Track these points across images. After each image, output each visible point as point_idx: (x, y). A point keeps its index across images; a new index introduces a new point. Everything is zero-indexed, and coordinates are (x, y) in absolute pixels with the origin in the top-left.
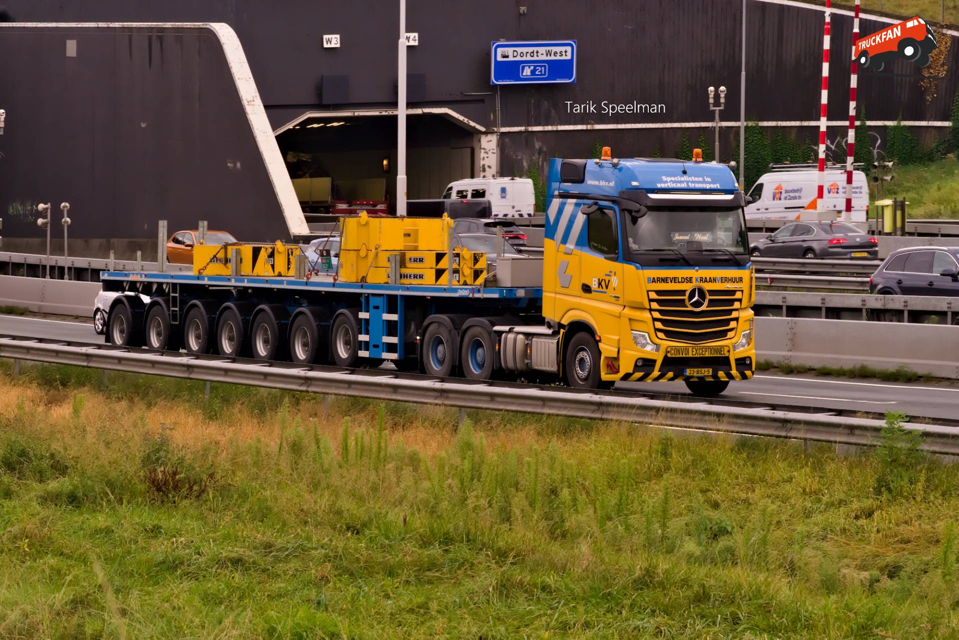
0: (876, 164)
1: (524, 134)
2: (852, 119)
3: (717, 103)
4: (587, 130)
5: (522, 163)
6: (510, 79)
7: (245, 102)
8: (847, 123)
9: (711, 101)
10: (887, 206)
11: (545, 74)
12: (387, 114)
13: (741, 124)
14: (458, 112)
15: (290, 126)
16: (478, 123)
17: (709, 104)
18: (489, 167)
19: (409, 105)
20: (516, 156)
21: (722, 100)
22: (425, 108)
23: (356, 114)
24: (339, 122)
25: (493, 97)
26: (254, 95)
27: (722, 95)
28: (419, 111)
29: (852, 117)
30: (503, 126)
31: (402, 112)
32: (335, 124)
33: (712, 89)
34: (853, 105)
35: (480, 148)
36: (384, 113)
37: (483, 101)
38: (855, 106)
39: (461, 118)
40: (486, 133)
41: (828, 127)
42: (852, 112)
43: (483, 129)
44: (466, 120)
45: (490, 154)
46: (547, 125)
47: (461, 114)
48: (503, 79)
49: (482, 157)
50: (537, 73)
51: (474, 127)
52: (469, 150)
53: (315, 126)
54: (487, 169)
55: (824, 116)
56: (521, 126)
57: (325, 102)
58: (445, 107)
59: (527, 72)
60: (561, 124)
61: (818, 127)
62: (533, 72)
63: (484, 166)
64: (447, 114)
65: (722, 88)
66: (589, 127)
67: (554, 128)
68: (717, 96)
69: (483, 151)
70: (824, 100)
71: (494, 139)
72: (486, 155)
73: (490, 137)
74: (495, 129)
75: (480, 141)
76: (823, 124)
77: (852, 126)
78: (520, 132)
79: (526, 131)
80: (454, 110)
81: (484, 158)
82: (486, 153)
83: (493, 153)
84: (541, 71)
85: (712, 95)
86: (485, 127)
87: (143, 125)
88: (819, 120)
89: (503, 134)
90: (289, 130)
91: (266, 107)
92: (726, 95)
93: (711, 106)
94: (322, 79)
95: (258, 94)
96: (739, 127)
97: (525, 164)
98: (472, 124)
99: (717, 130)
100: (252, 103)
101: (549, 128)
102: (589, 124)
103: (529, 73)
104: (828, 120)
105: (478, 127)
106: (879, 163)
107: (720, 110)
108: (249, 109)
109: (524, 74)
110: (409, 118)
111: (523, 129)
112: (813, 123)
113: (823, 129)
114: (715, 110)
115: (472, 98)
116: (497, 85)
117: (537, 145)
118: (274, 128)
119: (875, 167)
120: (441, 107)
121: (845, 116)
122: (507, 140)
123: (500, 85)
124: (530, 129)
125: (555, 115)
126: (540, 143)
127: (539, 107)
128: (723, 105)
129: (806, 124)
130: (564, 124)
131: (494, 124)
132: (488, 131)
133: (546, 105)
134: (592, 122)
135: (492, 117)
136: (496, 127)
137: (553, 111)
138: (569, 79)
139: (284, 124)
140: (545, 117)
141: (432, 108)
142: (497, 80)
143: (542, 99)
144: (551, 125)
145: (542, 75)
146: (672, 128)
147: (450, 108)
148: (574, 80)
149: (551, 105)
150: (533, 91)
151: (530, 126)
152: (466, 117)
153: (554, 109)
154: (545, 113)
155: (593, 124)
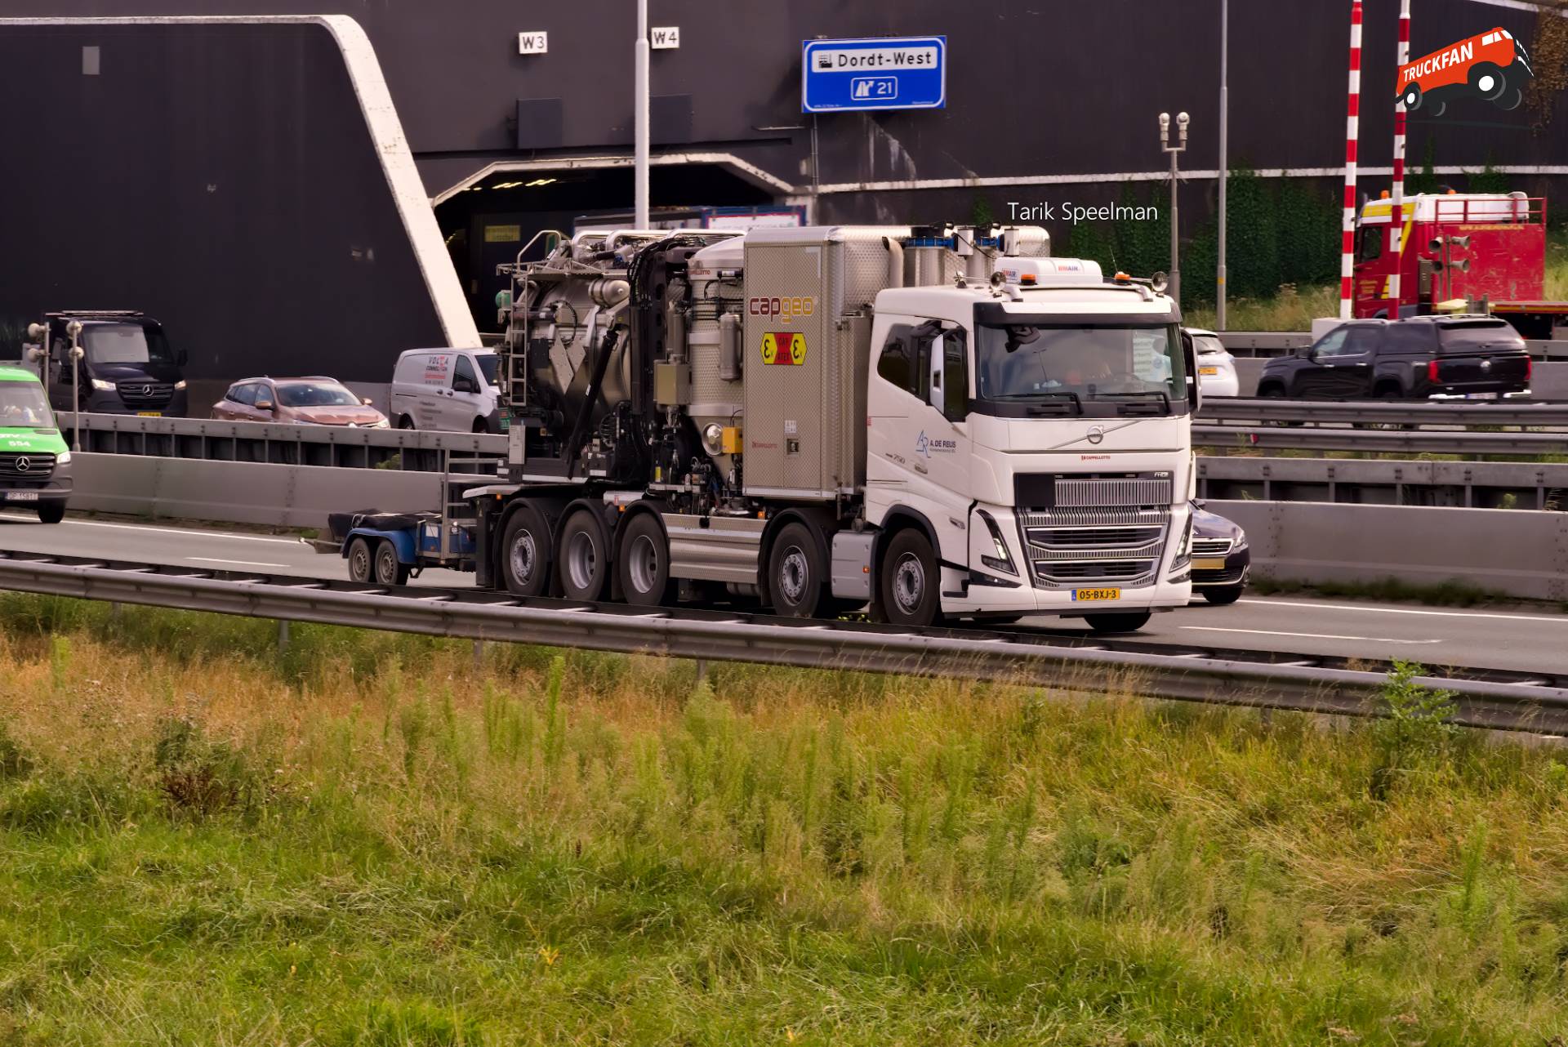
0: (1439, 239)
1: (860, 196)
2: (1398, 164)
3: (1174, 140)
4: (964, 188)
6: (834, 103)
7: (380, 147)
8: (1391, 171)
9: (1165, 137)
10: (1459, 308)
11: (893, 95)
12: (626, 163)
13: (1222, 173)
14: (746, 159)
15: (464, 186)
16: (781, 178)
17: (1159, 142)
19: (656, 149)
21: (1183, 136)
22: (691, 153)
23: (575, 166)
24: (546, 178)
25: (805, 134)
26: (396, 135)
27: (1184, 127)
28: (680, 159)
29: (1399, 160)
30: (825, 182)
31: (642, 161)
32: (541, 182)
33: (1165, 116)
34: (1400, 140)
36: (622, 163)
37: (788, 141)
38: (1403, 142)
39: (752, 170)
40: (795, 195)
41: (1359, 178)
42: (1400, 154)
43: (789, 188)
44: (760, 173)
46: (898, 179)
47: (753, 163)
48: (822, 103)
50: (879, 92)
51: (773, 186)
53: (507, 185)
55: (1352, 160)
56: (854, 182)
57: (523, 144)
58: (725, 152)
59: (863, 90)
60: (920, 177)
61: (1343, 178)
62: (873, 92)
64: (729, 164)
65: (1184, 115)
66: (969, 182)
67: (909, 185)
68: (1174, 128)
70: (1353, 132)
71: (809, 203)
73: (800, 201)
74: (810, 188)
76: (1351, 173)
77: (1397, 176)
78: (852, 193)
79: (863, 192)
80: (737, 156)
84: (886, 89)
85: (1165, 127)
86: (792, 183)
87: (211, 189)
88: (1344, 165)
89: (823, 195)
90: (463, 193)
91: (419, 156)
92: (1188, 126)
93: (1165, 145)
94: (517, 107)
95: (402, 134)
96: (1216, 182)
98: (771, 179)
99: (1175, 185)
100: (393, 149)
101: (901, 185)
102: (968, 177)
103: (866, 93)
104: (1359, 166)
105: (781, 184)
106: (1444, 239)
107: (1178, 152)
108: (387, 160)
109: (859, 94)
110: (655, 170)
111: (856, 186)
112: (1340, 172)
113: (1351, 181)
114: (1170, 153)
115: (770, 137)
116: (812, 114)
117: (881, 213)
119: (1437, 244)
120: (717, 152)
121: (1387, 159)
122: (830, 205)
123: (818, 114)
124: (869, 186)
125: (911, 164)
126: (885, 210)
127: (883, 149)
128: (1184, 143)
129: (1332, 172)
130: (926, 178)
131: (808, 180)
132: (799, 191)
133: (895, 145)
134: (974, 174)
135: (804, 168)
136: (811, 183)
137: (907, 156)
138: (935, 102)
139: (452, 183)
140: (893, 167)
141: (704, 152)
142: (812, 106)
143: (890, 136)
144: (905, 178)
145: (887, 95)
146: (1107, 182)
147: (733, 154)
148: (942, 104)
149: (906, 145)
150: (873, 123)
151: (869, 182)
152: (760, 169)
153: (909, 153)
154: (893, 159)
155: (974, 178)
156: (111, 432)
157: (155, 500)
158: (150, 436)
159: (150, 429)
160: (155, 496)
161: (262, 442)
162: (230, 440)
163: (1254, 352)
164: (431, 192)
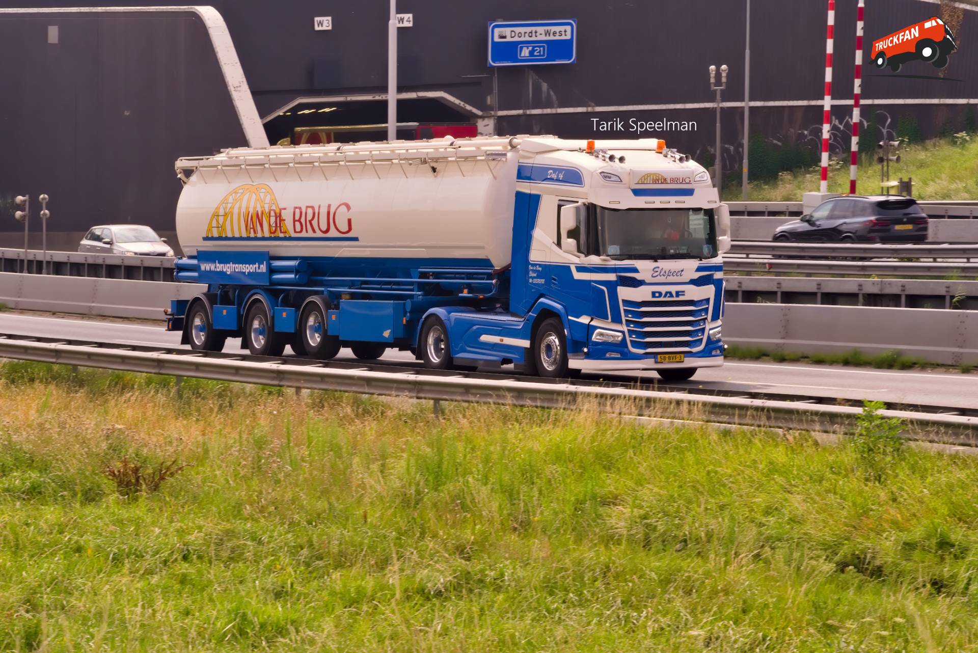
0: (881, 143)
1: (523, 118)
2: (857, 98)
3: (718, 82)
4: (587, 113)
6: (507, 60)
7: (231, 88)
8: (851, 102)
9: (712, 80)
10: (893, 187)
11: (544, 55)
12: (380, 98)
13: (747, 104)
14: (454, 95)
15: (281, 112)
16: (474, 107)
17: (711, 83)
19: (400, 89)
21: (724, 80)
22: (420, 91)
23: (349, 99)
24: (331, 108)
25: (490, 80)
26: (241, 80)
27: (724, 74)
28: (412, 95)
29: (857, 95)
30: (502, 109)
31: (392, 97)
32: (327, 110)
33: (713, 67)
34: (857, 82)
36: (377, 98)
37: (479, 84)
38: (860, 83)
39: (457, 101)
40: (482, 117)
41: (832, 106)
42: (857, 90)
43: (479, 113)
44: (462, 104)
46: (547, 107)
47: (458, 98)
48: (501, 60)
50: (535, 54)
51: (470, 112)
53: (307, 112)
55: (829, 95)
56: (519, 109)
57: (317, 86)
58: (440, 90)
59: (525, 53)
60: (560, 106)
61: (822, 106)
62: (531, 53)
64: (442, 98)
65: (724, 67)
66: (590, 109)
67: (553, 111)
68: (718, 74)
70: (828, 77)
71: (491, 123)
73: (486, 121)
74: (493, 113)
76: (827, 103)
77: (857, 104)
78: (518, 116)
79: (525, 115)
80: (449, 93)
84: (540, 52)
85: (713, 74)
86: (482, 111)
87: (127, 113)
88: (823, 99)
89: (500, 117)
90: (280, 116)
91: (254, 93)
92: (728, 74)
93: (712, 85)
94: (313, 63)
95: (244, 80)
96: (743, 108)
98: (469, 107)
99: (719, 111)
100: (239, 89)
101: (548, 111)
102: (590, 106)
103: (527, 54)
104: (833, 98)
105: (475, 111)
106: (884, 143)
107: (721, 90)
108: (235, 95)
109: (522, 55)
110: (400, 102)
111: (520, 112)
112: (819, 103)
113: (827, 108)
114: (716, 90)
115: (468, 81)
116: (494, 67)
119: (881, 147)
120: (436, 91)
121: (849, 94)
122: (504, 123)
123: (498, 67)
124: (528, 112)
125: (554, 97)
126: (539, 126)
127: (537, 89)
128: (724, 85)
129: (813, 103)
130: (564, 107)
131: (491, 108)
132: (485, 115)
133: (545, 86)
134: (593, 104)
135: (489, 100)
136: (493, 110)
137: (552, 93)
138: (569, 60)
139: (274, 110)
140: (544, 99)
141: (428, 91)
142: (494, 62)
143: (541, 81)
144: (551, 107)
145: (540, 55)
146: (675, 109)
147: (445, 92)
148: (574, 61)
149: (550, 86)
150: (531, 73)
151: (529, 109)
152: (462, 101)
153: (553, 91)
154: (544, 95)
155: (593, 106)
156: (66, 263)
157: (93, 305)
158: (90, 265)
159: (90, 261)
160: (93, 302)
161: (159, 269)
162: (139, 268)
163: (766, 213)
164: (262, 115)
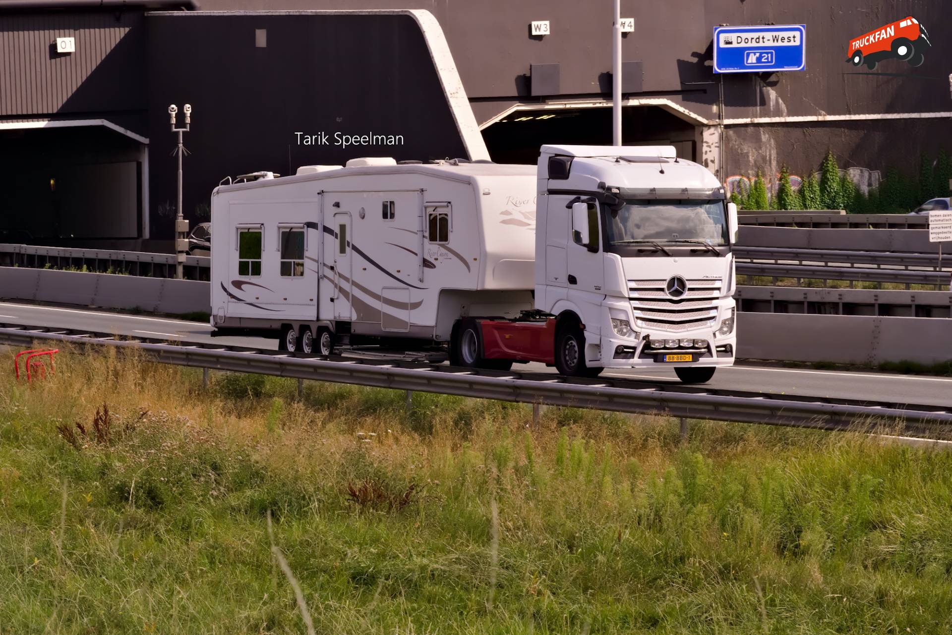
1: (750, 127)
4: (818, 122)
5: (748, 157)
6: (733, 67)
7: (448, 94)
11: (772, 62)
12: (601, 105)
14: (677, 103)
15: (496, 119)
16: (699, 115)
18: (713, 161)
19: (625, 96)
20: (741, 150)
22: (642, 99)
23: (568, 106)
24: (549, 115)
25: (715, 87)
26: (458, 86)
28: (634, 102)
30: (728, 117)
31: (618, 104)
32: (545, 117)
35: (702, 142)
36: (598, 105)
37: (705, 91)
39: (681, 109)
40: (709, 126)
43: (705, 121)
44: (686, 112)
45: (713, 147)
46: (774, 116)
47: (681, 106)
48: (726, 67)
49: (704, 151)
50: (763, 60)
51: (695, 120)
52: (691, 143)
53: (524, 119)
54: (710, 163)
56: (747, 118)
57: (535, 92)
58: (664, 98)
59: (752, 59)
60: (790, 114)
62: (759, 60)
63: (706, 160)
64: (666, 106)
66: (821, 118)
67: (782, 120)
69: (705, 145)
71: (717, 131)
72: (708, 149)
73: (712, 130)
74: (719, 121)
75: (702, 134)
78: (746, 125)
79: (753, 124)
80: (672, 101)
81: (706, 152)
82: (709, 146)
83: (716, 147)
84: (767, 58)
86: (707, 119)
87: (339, 120)
89: (727, 127)
90: (496, 123)
91: (471, 100)
93: (951, 94)
94: (531, 69)
95: (461, 86)
97: (751, 159)
98: (693, 115)
100: (456, 95)
101: (777, 120)
102: (820, 115)
103: (754, 61)
105: (700, 119)
108: (453, 102)
109: (749, 61)
110: (625, 109)
111: (748, 121)
115: (693, 88)
116: (720, 74)
117: (764, 137)
118: (480, 122)
120: (659, 98)
122: (731, 132)
123: (724, 74)
124: (757, 120)
125: (783, 106)
126: (767, 136)
127: (765, 97)
130: (793, 116)
131: (718, 116)
132: (711, 123)
133: (773, 95)
134: (823, 112)
135: (715, 108)
136: (719, 118)
137: (780, 101)
138: (799, 66)
139: (490, 118)
140: (772, 108)
141: (650, 98)
142: (720, 69)
143: (769, 89)
144: (779, 116)
145: (768, 62)
147: (668, 99)
148: (804, 67)
149: (780, 94)
150: (759, 80)
151: (756, 118)
152: (686, 109)
153: (782, 99)
154: (772, 104)
155: (825, 115)
